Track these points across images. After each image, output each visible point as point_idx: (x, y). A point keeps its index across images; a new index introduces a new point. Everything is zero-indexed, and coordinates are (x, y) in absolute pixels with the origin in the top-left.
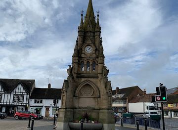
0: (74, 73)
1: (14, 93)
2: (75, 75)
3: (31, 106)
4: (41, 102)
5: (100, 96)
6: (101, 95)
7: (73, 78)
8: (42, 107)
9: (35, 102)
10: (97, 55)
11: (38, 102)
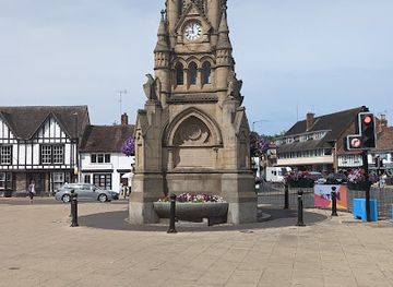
0: (161, 92)
1: (41, 141)
2: (163, 98)
3: (84, 171)
4: (108, 160)
5: (222, 143)
6: (225, 141)
7: (159, 105)
8: (112, 171)
9: (93, 161)
10: (214, 44)
11: (101, 161)
